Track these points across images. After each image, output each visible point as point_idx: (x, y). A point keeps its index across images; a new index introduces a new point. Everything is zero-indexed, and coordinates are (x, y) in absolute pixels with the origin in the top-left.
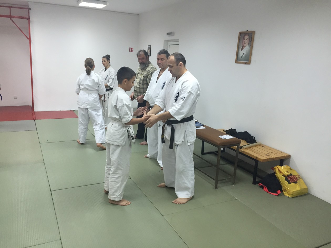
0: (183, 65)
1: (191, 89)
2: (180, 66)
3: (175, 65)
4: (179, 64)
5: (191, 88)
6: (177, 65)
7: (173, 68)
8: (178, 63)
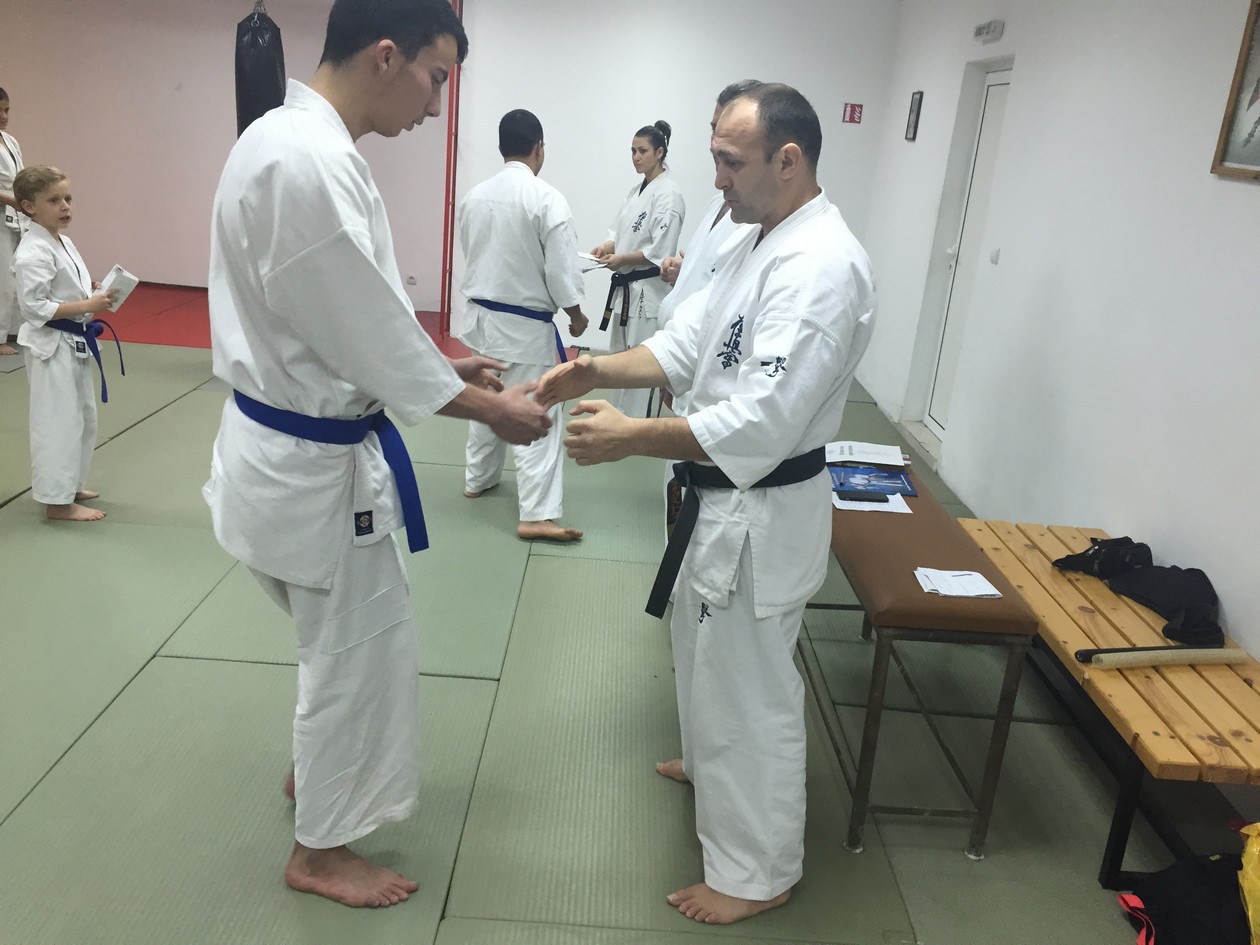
0: (801, 163)
1: (818, 308)
2: (787, 163)
3: (758, 155)
4: (781, 155)
5: (817, 301)
6: (769, 158)
7: (743, 171)
8: (778, 148)
